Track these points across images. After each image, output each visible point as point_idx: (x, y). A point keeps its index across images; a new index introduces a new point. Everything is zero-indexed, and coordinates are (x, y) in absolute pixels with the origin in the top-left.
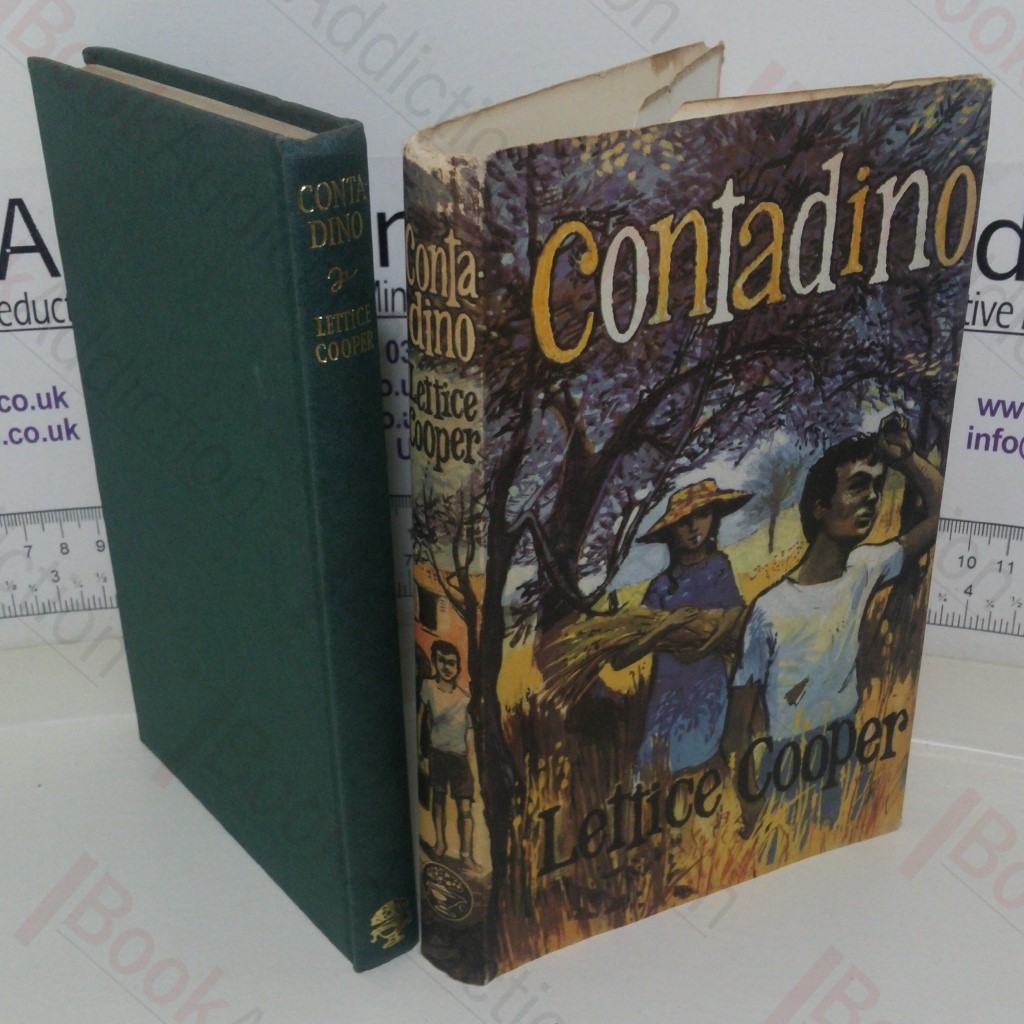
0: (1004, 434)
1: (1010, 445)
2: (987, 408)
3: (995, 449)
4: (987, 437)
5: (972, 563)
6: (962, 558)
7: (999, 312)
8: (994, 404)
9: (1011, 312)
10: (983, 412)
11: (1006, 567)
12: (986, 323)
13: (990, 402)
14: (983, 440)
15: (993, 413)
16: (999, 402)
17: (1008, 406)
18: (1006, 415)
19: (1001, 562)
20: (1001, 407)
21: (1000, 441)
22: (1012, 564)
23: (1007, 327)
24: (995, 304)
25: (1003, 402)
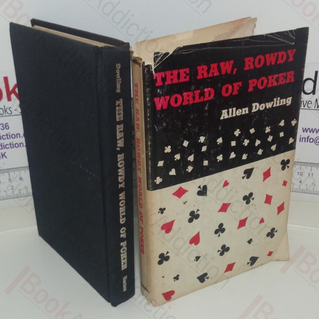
0: (310, 138)
1: (311, 140)
2: (305, 130)
3: (307, 142)
4: (305, 138)
5: (301, 174)
6: (298, 172)
7: (308, 104)
8: (307, 129)
9: (311, 103)
10: (304, 131)
11: (311, 175)
12: (304, 107)
13: (306, 129)
14: (304, 139)
15: (307, 132)
16: (308, 129)
17: (311, 130)
18: (310, 132)
19: (309, 173)
20: (309, 130)
21: (309, 139)
22: (312, 174)
23: (310, 107)
24: (307, 101)
25: (309, 129)
